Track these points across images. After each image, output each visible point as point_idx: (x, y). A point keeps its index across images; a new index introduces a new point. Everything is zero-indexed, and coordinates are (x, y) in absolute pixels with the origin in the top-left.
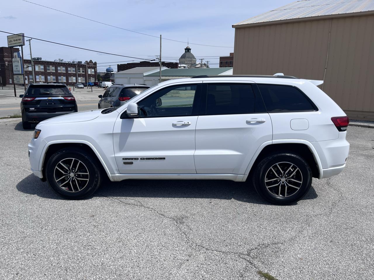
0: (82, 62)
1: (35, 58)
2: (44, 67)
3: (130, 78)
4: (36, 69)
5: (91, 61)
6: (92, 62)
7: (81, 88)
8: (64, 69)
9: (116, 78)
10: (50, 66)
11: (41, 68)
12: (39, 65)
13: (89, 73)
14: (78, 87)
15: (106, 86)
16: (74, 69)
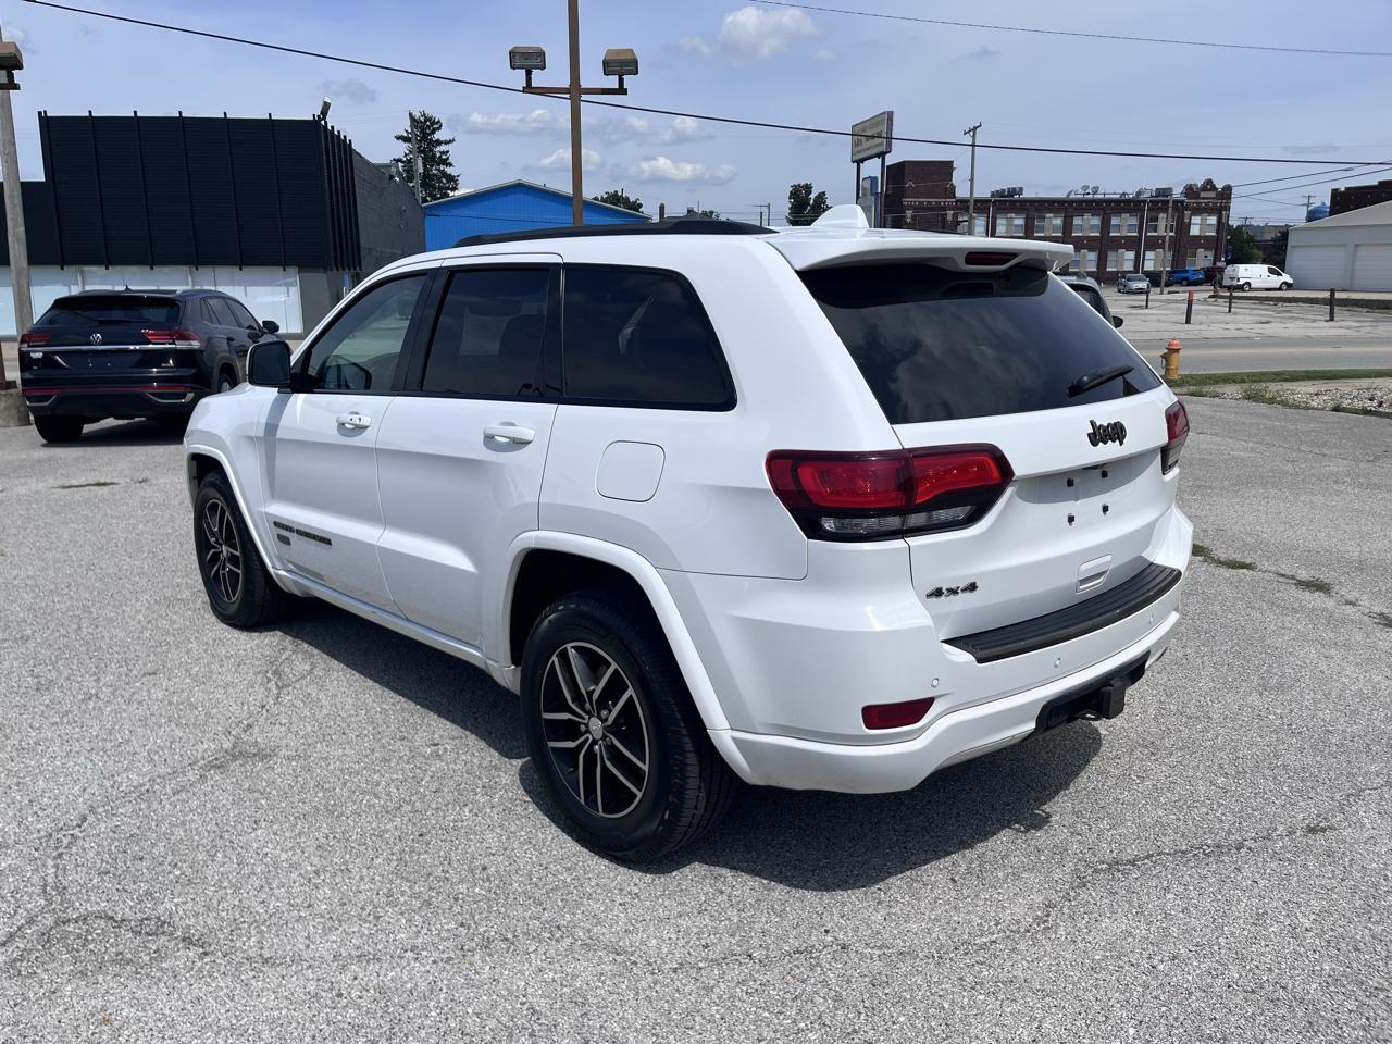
0: (1170, 189)
1: (1004, 190)
2: (1026, 220)
3: (1357, 245)
4: (998, 228)
5: (1210, 182)
6: (1214, 188)
7: (1140, 291)
8: (1096, 221)
9: (1293, 247)
10: (1048, 215)
11: (1016, 226)
12: (1009, 215)
13: (1195, 231)
14: (1127, 289)
15: (1242, 282)
16: (1134, 221)
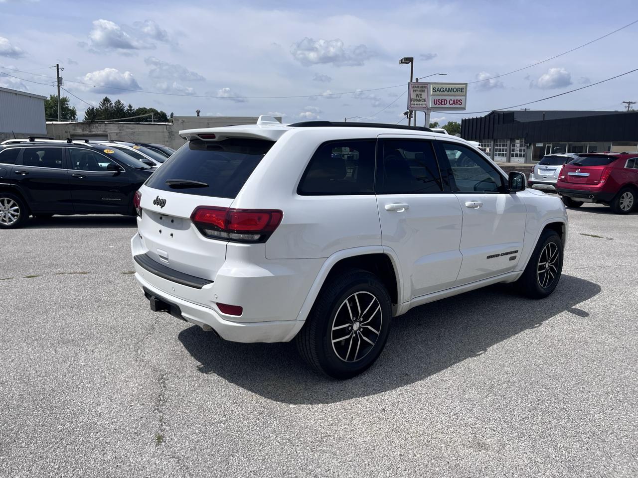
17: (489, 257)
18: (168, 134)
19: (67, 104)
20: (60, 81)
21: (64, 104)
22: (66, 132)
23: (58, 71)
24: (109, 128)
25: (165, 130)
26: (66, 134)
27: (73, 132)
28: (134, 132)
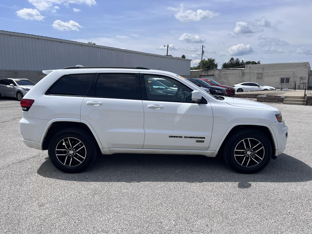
17: (170, 137)
18: (242, 74)
19: (214, 62)
20: (203, 52)
21: (213, 62)
22: (198, 74)
23: (203, 48)
24: (215, 72)
25: (241, 72)
26: (198, 75)
27: (200, 74)
28: (226, 73)
